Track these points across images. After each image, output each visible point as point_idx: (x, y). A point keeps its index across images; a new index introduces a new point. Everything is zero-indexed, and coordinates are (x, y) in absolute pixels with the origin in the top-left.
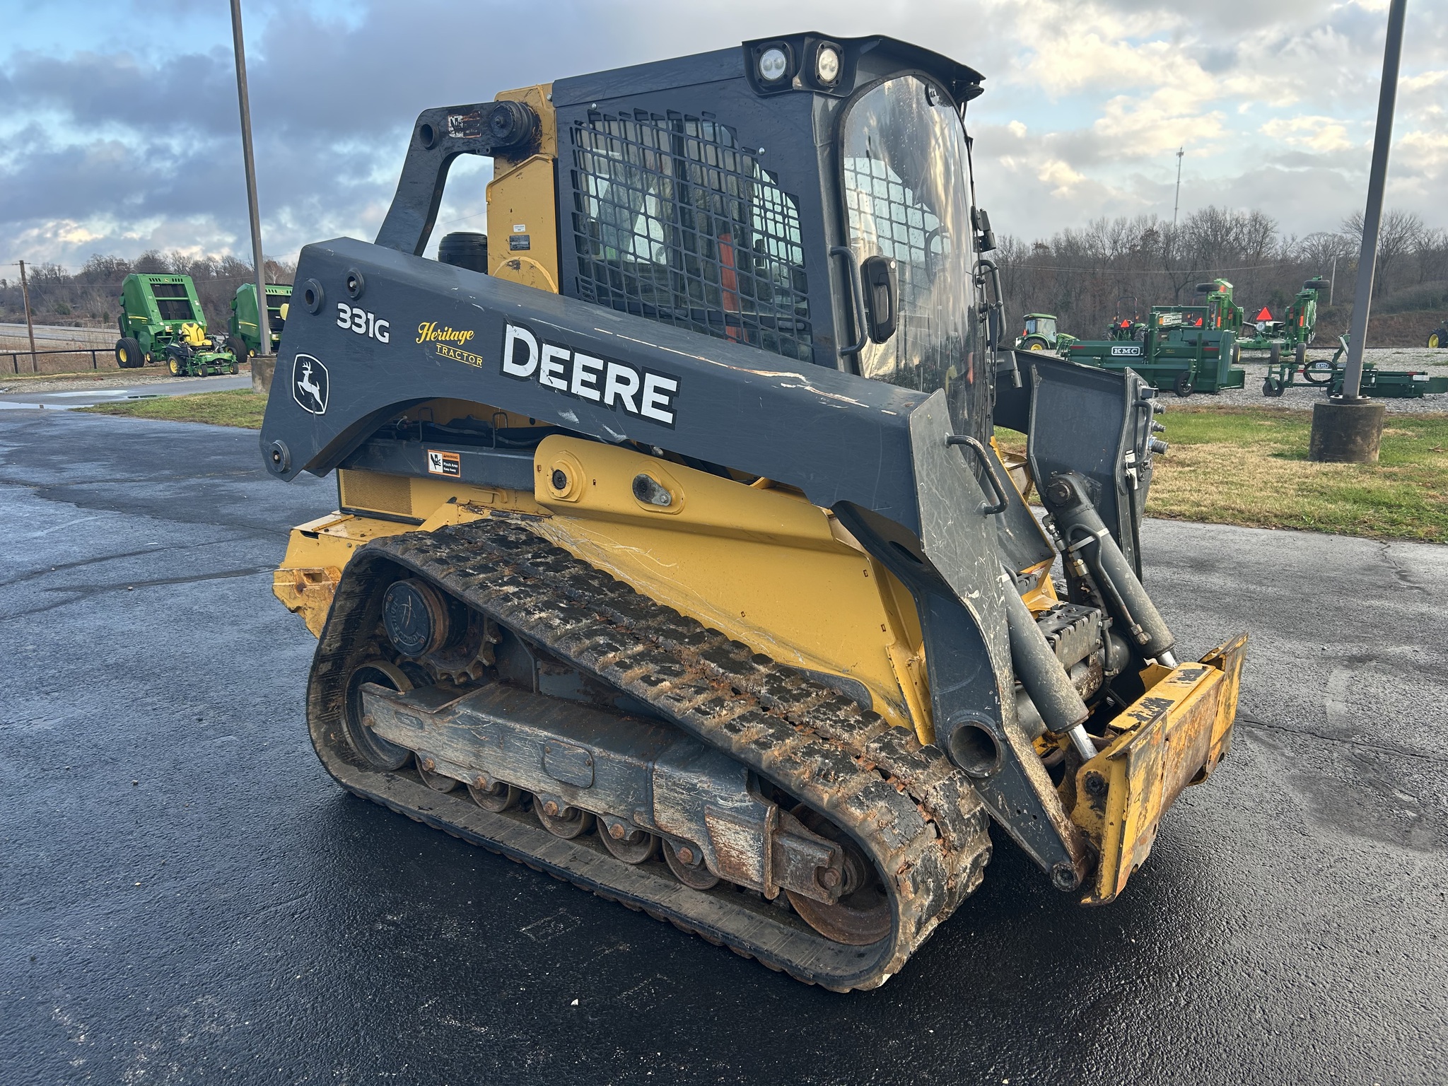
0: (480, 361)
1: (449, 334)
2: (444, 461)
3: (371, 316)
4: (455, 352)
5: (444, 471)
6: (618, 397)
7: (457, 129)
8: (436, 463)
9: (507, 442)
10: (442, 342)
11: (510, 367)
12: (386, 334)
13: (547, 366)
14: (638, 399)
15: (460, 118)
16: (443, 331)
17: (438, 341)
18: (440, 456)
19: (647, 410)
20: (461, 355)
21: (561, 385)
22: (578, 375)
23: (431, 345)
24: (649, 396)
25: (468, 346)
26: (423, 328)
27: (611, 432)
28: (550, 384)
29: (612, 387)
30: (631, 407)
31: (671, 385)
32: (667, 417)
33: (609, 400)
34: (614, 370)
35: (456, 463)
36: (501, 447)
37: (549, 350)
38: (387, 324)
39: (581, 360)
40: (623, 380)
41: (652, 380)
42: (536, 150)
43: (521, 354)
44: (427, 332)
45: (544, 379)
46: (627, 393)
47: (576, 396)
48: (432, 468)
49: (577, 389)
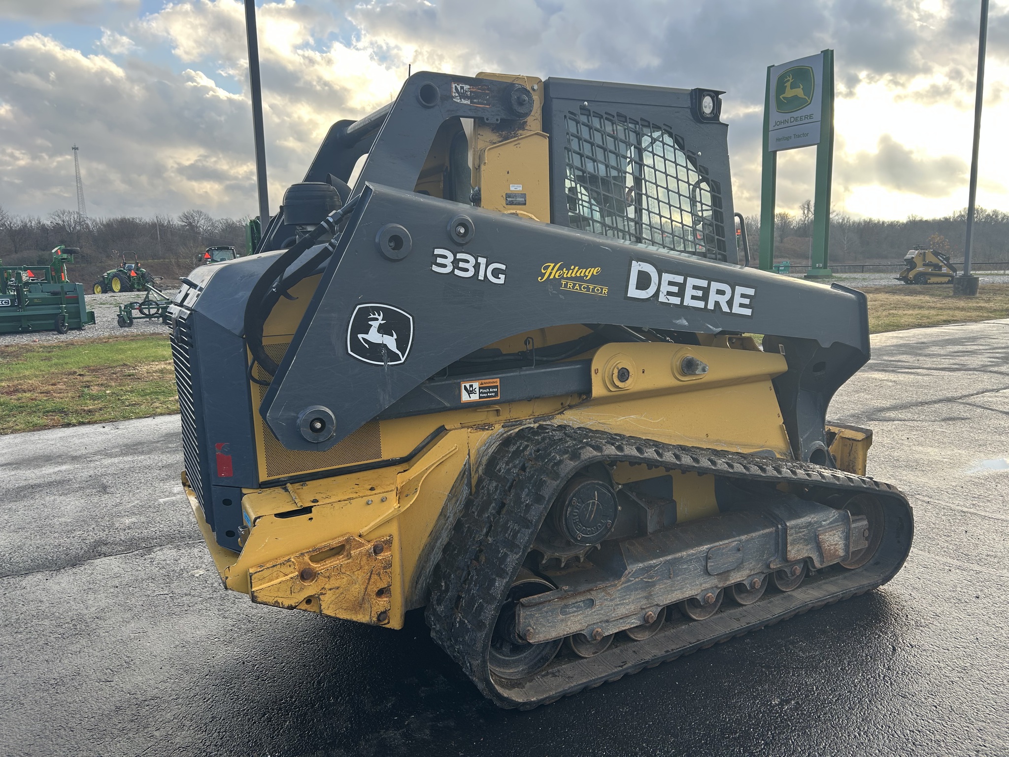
0: (605, 290)
1: (576, 272)
2: (480, 388)
3: (482, 261)
4: (580, 286)
5: (480, 397)
6: (717, 304)
7: (463, 96)
8: (470, 392)
9: (545, 359)
10: (567, 278)
11: (633, 292)
12: (500, 276)
13: (665, 288)
14: (730, 303)
15: (466, 87)
16: (568, 270)
17: (563, 278)
18: (476, 385)
19: (736, 310)
20: (588, 289)
21: (676, 300)
22: (689, 292)
23: (556, 282)
24: (738, 300)
25: (594, 280)
26: (546, 268)
27: (711, 327)
28: (667, 301)
29: (713, 297)
30: (725, 309)
31: (751, 292)
32: (748, 312)
33: (711, 306)
34: (715, 286)
35: (496, 387)
36: (540, 364)
37: (667, 277)
38: (503, 267)
39: (691, 282)
40: (720, 292)
41: (739, 290)
42: (522, 126)
43: (644, 281)
44: (551, 271)
45: (662, 298)
46: (723, 300)
47: (687, 307)
48: (465, 397)
49: (688, 302)
